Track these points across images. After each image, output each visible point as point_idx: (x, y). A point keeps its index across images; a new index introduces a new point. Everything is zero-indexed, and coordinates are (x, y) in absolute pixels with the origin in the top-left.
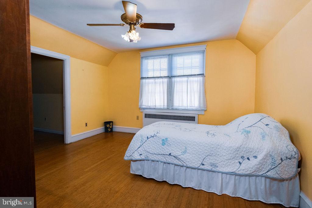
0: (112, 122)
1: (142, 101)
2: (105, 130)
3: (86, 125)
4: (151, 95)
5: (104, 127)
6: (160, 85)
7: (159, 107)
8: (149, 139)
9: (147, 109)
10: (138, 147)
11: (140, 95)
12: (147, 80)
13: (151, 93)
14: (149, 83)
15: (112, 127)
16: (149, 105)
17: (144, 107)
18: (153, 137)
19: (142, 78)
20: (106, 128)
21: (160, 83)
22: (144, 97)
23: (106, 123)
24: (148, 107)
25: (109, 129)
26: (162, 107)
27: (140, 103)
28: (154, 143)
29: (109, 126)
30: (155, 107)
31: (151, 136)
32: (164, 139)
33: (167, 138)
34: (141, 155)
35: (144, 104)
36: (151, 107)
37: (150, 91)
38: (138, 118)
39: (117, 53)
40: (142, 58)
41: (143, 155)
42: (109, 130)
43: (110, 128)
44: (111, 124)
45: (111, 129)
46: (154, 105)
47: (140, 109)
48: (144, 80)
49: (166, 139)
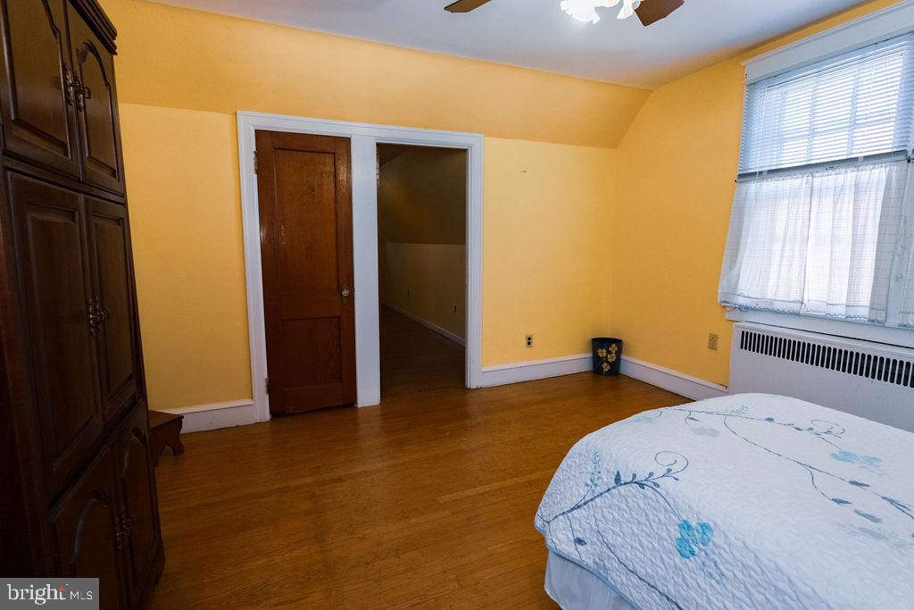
0: (618, 342)
1: (739, 276)
2: (594, 366)
3: (529, 343)
4: (783, 250)
5: (590, 355)
6: (835, 203)
7: (823, 310)
8: (621, 488)
9: (755, 310)
10: (576, 501)
11: (727, 252)
12: (768, 186)
13: (784, 242)
14: (776, 197)
15: (618, 359)
16: (770, 295)
17: (741, 301)
18: (642, 485)
19: (745, 176)
20: (597, 360)
21: (839, 192)
22: (745, 261)
23: (599, 343)
24: (762, 305)
25: (605, 364)
26: (840, 311)
27: (723, 283)
28: (643, 520)
29: (605, 354)
30: (796, 307)
31: (634, 476)
32: (694, 524)
33: (709, 528)
34: (580, 541)
35: (743, 287)
36: (777, 306)
37: (779, 232)
38: (713, 342)
39: (652, 91)
40: (753, 85)
41: (588, 547)
42: (606, 367)
43: (608, 363)
44: (614, 348)
45: (612, 364)
46: (795, 296)
47: (726, 306)
48: (753, 187)
49: (705, 527)
